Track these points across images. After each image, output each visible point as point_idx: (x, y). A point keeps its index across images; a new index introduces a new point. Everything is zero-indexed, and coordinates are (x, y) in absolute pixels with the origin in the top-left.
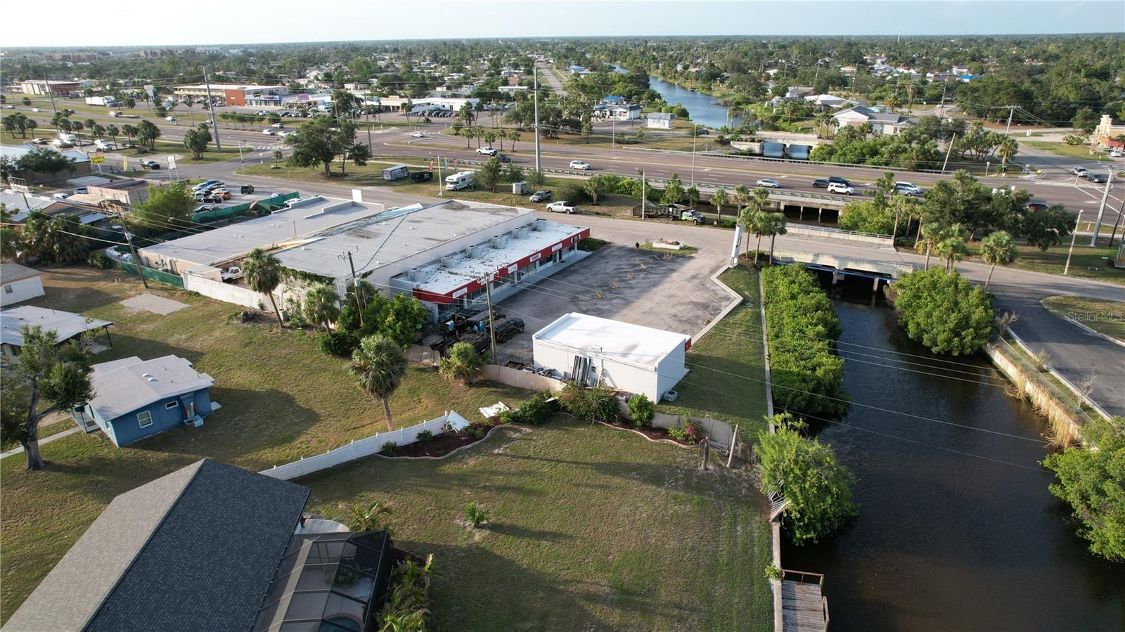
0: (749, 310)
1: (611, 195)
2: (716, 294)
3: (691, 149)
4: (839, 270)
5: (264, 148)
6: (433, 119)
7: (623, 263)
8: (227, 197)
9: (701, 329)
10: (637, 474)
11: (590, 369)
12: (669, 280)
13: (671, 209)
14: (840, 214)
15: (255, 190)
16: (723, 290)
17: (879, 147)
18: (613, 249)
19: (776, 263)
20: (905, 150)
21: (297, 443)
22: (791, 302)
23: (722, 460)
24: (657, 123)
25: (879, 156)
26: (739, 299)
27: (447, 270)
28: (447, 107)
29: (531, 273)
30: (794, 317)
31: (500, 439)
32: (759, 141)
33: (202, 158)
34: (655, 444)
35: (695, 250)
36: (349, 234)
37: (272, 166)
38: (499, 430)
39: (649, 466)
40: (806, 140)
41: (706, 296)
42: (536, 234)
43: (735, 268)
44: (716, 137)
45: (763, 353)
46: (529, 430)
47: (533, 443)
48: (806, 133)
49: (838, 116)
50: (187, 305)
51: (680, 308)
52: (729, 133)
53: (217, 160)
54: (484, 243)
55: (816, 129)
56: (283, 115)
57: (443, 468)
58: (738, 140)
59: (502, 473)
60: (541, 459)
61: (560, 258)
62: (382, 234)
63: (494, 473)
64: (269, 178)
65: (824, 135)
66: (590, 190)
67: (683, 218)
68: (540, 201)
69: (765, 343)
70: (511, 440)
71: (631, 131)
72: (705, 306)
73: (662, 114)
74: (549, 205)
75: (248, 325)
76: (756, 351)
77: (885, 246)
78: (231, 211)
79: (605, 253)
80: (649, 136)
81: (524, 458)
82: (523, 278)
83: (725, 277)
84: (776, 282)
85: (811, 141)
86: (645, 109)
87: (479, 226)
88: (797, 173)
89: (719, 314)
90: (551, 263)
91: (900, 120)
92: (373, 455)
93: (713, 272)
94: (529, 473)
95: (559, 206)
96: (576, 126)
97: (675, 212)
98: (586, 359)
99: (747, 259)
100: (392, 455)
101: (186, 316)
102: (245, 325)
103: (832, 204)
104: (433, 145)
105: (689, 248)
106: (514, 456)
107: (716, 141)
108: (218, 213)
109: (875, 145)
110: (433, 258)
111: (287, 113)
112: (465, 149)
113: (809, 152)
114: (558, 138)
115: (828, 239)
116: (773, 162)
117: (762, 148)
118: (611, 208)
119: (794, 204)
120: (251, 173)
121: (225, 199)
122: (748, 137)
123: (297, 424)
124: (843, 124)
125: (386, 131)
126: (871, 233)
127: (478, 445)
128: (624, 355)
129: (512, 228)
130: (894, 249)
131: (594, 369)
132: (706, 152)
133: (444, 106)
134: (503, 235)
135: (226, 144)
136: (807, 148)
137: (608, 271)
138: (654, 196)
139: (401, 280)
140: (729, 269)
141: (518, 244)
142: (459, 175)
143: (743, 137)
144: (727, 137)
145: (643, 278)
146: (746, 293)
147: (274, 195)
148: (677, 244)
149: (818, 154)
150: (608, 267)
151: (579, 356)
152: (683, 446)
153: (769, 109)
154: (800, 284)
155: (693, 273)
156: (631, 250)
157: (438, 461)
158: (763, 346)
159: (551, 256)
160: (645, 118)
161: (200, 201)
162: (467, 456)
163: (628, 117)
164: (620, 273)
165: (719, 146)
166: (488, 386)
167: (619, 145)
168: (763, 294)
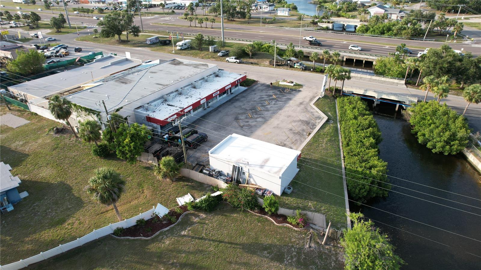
0: (331, 125)
1: (259, 52)
2: (313, 115)
3: (299, 27)
4: (378, 99)
5: (92, 26)
6: (176, 11)
7: (264, 94)
8: (67, 54)
9: (305, 139)
10: (268, 253)
11: (242, 173)
12: (288, 105)
13: (289, 62)
14: (374, 63)
15: (83, 50)
16: (317, 112)
17: (391, 27)
18: (259, 85)
19: (345, 95)
20: (405, 29)
21: (66, 225)
22: (354, 121)
23: (320, 239)
24: (282, 13)
25: (391, 32)
26: (326, 118)
27: (167, 103)
28: (183, 5)
29: (215, 101)
30: (357, 131)
31: (186, 223)
32: (332, 23)
33: (61, 32)
34: (279, 227)
35: (300, 86)
36: (116, 81)
37: (94, 37)
38: (187, 215)
39: (275, 246)
40: (355, 22)
41: (308, 116)
42: (218, 78)
43: (323, 97)
44: (311, 20)
45: (340, 155)
46: (204, 216)
47: (206, 226)
48: (353, 18)
49: (370, 10)
50: (29, 122)
51: (294, 124)
52: (317, 18)
53: (68, 33)
54: (189, 85)
55: (359, 16)
56: (105, 9)
57: (149, 247)
58: (322, 22)
59: (185, 252)
60: (210, 240)
61: (231, 91)
62: (134, 81)
63: (179, 252)
64: (92, 43)
65: (363, 19)
66: (248, 50)
67: (295, 67)
68: (223, 56)
69: (341, 148)
70: (193, 223)
71: (270, 17)
72: (307, 123)
73: (285, 8)
74: (227, 59)
75: (58, 136)
76: (337, 154)
77: (401, 84)
78: (66, 63)
79: (254, 88)
80: (278, 20)
81: (199, 239)
82: (210, 104)
83: (317, 104)
84: (345, 107)
85: (356, 22)
86: (277, 5)
87: (186, 75)
88: (351, 41)
89: (315, 128)
90: (225, 95)
91: (400, 12)
92: (109, 235)
93: (311, 100)
94: (201, 251)
95: (232, 59)
96: (243, 15)
97: (291, 63)
98: (239, 168)
99: (329, 92)
100: (120, 236)
101: (26, 128)
102: (57, 136)
103: (370, 58)
104: (173, 25)
105: (299, 85)
106: (193, 238)
107: (311, 22)
108: (59, 64)
109: (390, 26)
110: (159, 96)
111: (107, 8)
112: (189, 27)
113: (355, 29)
114: (234, 21)
115: (370, 80)
116: (339, 34)
117: (333, 26)
118: (258, 60)
119: (351, 58)
120: (83, 40)
121: (66, 55)
122: (326, 20)
123: (69, 209)
124: (372, 14)
125: (152, 17)
126: (393, 77)
127: (173, 227)
128: (262, 166)
129: (205, 76)
130: (405, 86)
131: (244, 173)
132: (306, 28)
133: (181, 4)
134: (200, 80)
135: (74, 24)
136: (354, 26)
137: (255, 99)
138: (281, 53)
139: (139, 110)
140: (319, 98)
141: (207, 85)
142: (183, 42)
143: (324, 20)
144: (316, 20)
145: (274, 104)
146: (329, 114)
147: (90, 53)
148: (292, 82)
149: (360, 29)
150: (255, 96)
151: (236, 165)
152: (296, 229)
153: (335, 6)
154: (358, 110)
155: (301, 101)
156: (268, 86)
157: (148, 240)
158: (340, 150)
159: (226, 91)
160: (277, 10)
161: (52, 56)
162: (165, 237)
163: (268, 10)
164: (262, 101)
165: (312, 25)
166: (184, 181)
167: (263, 25)
168: (338, 114)
